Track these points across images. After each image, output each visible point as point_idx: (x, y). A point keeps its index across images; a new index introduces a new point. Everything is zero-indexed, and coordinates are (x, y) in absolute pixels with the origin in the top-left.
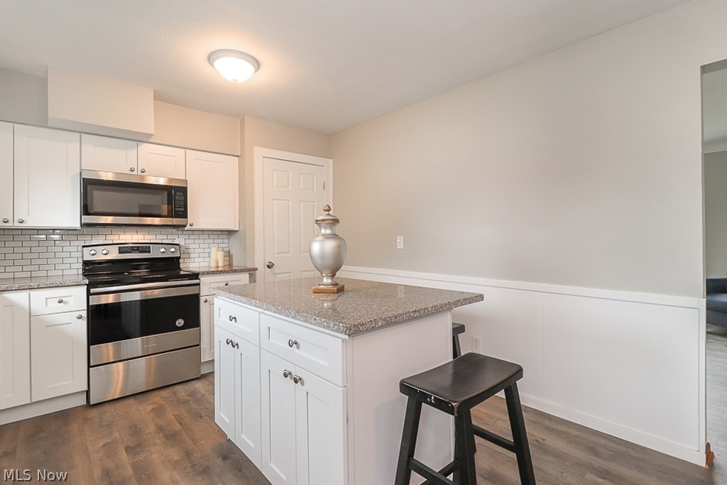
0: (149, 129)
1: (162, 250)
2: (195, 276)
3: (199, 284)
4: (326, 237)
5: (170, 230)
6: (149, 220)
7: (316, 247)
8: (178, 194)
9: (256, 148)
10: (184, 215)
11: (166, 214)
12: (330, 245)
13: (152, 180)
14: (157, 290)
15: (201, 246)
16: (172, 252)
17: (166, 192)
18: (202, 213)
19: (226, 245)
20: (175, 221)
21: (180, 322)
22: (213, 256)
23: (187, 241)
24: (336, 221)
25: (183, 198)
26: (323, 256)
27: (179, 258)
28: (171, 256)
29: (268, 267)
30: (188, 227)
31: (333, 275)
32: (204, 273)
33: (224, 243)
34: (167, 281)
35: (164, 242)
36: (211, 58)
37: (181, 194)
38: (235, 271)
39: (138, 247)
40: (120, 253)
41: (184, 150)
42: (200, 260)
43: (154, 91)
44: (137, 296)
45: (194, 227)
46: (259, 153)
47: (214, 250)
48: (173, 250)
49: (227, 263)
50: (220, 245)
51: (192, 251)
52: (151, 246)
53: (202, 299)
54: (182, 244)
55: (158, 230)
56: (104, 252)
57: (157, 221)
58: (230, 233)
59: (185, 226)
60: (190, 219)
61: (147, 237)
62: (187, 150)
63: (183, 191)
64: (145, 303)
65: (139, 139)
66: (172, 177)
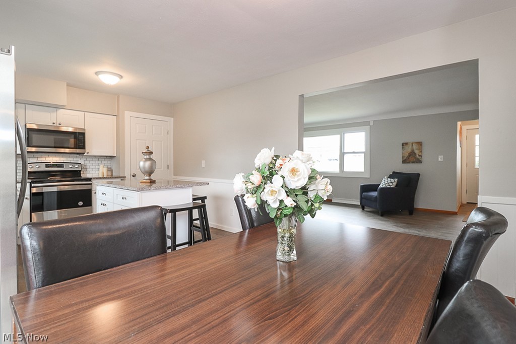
0: (64, 102)
1: (71, 166)
2: (90, 180)
3: (91, 184)
4: (147, 160)
5: (75, 155)
6: (62, 150)
7: (142, 164)
8: (80, 136)
9: (126, 112)
10: (83, 147)
11: (73, 147)
12: (148, 164)
13: (64, 129)
14: (67, 186)
15: (94, 164)
16: (76, 168)
17: (73, 136)
18: (93, 146)
19: (109, 164)
20: (78, 151)
21: (81, 203)
22: (101, 170)
23: (86, 162)
24: (151, 153)
25: (83, 138)
26: (144, 167)
27: (81, 171)
28: (76, 169)
29: (133, 176)
30: (86, 154)
31: (150, 176)
32: (94, 178)
33: (108, 163)
34: (73, 181)
35: (71, 162)
36: (97, 73)
37: (82, 136)
38: (113, 178)
39: (57, 164)
40: (46, 167)
41: (83, 113)
42: (93, 172)
43: (67, 83)
44: (55, 189)
45: (89, 154)
46: (128, 114)
47: (101, 167)
48: (77, 166)
49: (109, 174)
50: (105, 164)
51: (88, 167)
52: (64, 164)
53: (93, 192)
54: (82, 163)
55: (69, 155)
56: (37, 167)
57: (67, 150)
58: (111, 157)
59: (84, 153)
60: (87, 150)
61: (61, 159)
62: (86, 113)
63: (83, 134)
64: (60, 193)
65: (58, 107)
66: (76, 127)
